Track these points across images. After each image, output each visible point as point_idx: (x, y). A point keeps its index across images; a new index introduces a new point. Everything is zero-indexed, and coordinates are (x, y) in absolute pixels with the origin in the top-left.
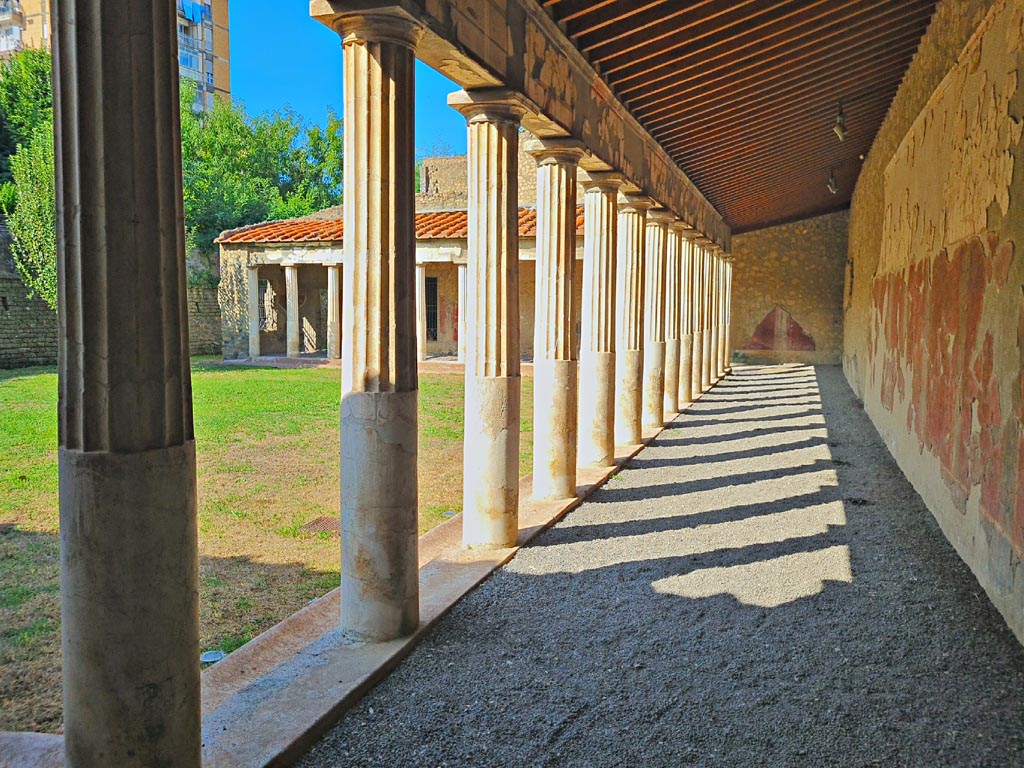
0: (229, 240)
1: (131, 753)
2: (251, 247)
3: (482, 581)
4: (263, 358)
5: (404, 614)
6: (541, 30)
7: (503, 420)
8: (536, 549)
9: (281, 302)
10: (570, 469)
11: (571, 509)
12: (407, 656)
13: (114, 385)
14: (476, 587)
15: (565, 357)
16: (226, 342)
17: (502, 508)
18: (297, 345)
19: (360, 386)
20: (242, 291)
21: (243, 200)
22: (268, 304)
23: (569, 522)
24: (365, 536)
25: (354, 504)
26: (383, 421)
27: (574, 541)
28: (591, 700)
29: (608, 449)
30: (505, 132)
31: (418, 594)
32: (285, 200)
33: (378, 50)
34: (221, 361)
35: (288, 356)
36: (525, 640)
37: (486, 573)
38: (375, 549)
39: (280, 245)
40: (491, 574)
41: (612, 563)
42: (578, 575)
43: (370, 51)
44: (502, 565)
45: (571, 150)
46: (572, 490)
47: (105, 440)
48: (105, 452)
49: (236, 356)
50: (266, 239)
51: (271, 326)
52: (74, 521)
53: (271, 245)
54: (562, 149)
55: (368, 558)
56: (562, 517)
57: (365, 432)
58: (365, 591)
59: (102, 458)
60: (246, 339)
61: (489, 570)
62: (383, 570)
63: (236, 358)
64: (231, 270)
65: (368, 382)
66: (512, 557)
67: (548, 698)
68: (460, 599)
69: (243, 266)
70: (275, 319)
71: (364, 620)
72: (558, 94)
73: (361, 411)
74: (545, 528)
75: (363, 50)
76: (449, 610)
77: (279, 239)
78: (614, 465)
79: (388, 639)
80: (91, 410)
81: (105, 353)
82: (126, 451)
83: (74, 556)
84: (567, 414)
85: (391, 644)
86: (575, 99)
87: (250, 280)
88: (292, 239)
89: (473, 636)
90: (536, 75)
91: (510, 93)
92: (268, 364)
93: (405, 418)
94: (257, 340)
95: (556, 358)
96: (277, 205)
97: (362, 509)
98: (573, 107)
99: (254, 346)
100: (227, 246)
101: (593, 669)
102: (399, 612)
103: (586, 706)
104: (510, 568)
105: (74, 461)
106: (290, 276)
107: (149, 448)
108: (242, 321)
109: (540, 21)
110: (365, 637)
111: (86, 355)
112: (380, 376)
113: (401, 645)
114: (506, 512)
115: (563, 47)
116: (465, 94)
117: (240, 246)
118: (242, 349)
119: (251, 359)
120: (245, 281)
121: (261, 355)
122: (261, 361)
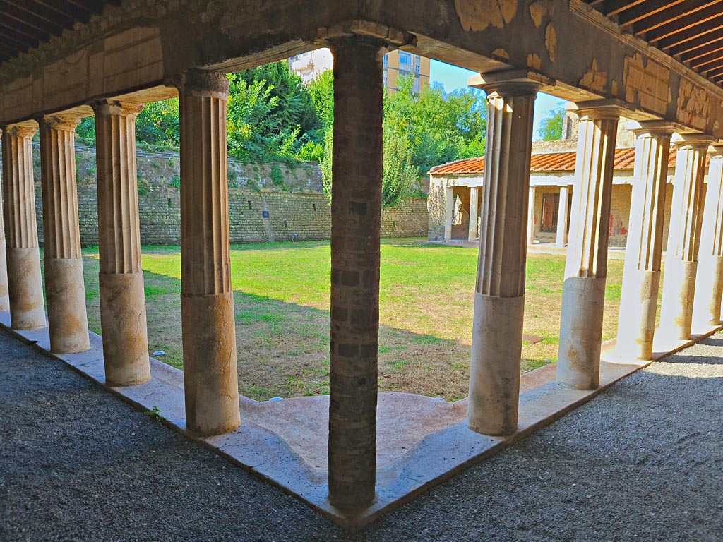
0: (436, 172)
1: (498, 401)
2: (450, 176)
3: (631, 374)
4: (453, 240)
5: (592, 380)
6: (689, 81)
7: (648, 294)
8: (664, 363)
9: (466, 208)
10: (687, 324)
11: (687, 346)
12: (594, 398)
13: (503, 273)
14: (628, 375)
15: (690, 259)
16: (431, 231)
17: (644, 340)
18: (475, 234)
19: (576, 274)
20: (442, 201)
21: (441, 147)
22: (457, 208)
23: (685, 353)
24: (574, 342)
25: (569, 326)
26: (588, 291)
27: (689, 363)
28: (702, 432)
29: (715, 315)
30: (662, 142)
31: (598, 372)
32: (467, 144)
33: (600, 123)
34: (428, 242)
35: (469, 240)
36: (660, 402)
37: (633, 370)
38: (579, 348)
39: (467, 175)
40: (636, 371)
41: (717, 376)
42: (693, 379)
43: (596, 122)
44: (642, 368)
45: (703, 141)
46: (688, 336)
47: (489, 292)
48: (498, 296)
49: (436, 239)
50: (460, 172)
51: (458, 222)
52: (483, 319)
53: (462, 175)
54: (697, 141)
55: (575, 351)
56: (681, 349)
57: (578, 295)
58: (572, 366)
59: (497, 299)
60: (443, 229)
61: (635, 369)
62: (583, 358)
63: (436, 240)
64: (436, 189)
65: (581, 272)
66: (648, 365)
67: (675, 427)
68: (619, 379)
69: (445, 188)
70: (461, 218)
71: (571, 378)
72: (698, 112)
73: (577, 285)
74: (669, 354)
75: (592, 123)
76: (614, 383)
77: (468, 171)
78: (719, 325)
79: (583, 389)
80: (493, 281)
81: (501, 263)
82: (506, 297)
83: (482, 331)
84: (688, 292)
85: (585, 392)
86: (709, 112)
87: (448, 195)
88: (477, 171)
89: (629, 396)
90: (684, 107)
91: (667, 123)
92: (457, 245)
93: (600, 290)
94: (450, 230)
95: (683, 259)
96: (462, 148)
97: (574, 329)
98: (707, 116)
99: (448, 234)
100: (435, 175)
101: (703, 420)
102: (590, 378)
103: (699, 433)
104: (648, 369)
105: (485, 299)
106: (474, 193)
107: (512, 297)
108: (442, 219)
109: (690, 77)
110: (571, 386)
111: (493, 263)
112: (588, 270)
113: (591, 393)
114: (646, 341)
115: (703, 85)
116: (638, 124)
117: (443, 175)
118: (440, 235)
119: (445, 241)
120: (445, 195)
121: (452, 239)
122: (451, 242)
